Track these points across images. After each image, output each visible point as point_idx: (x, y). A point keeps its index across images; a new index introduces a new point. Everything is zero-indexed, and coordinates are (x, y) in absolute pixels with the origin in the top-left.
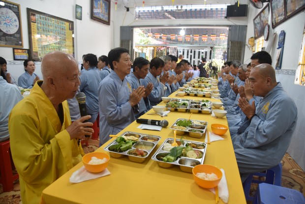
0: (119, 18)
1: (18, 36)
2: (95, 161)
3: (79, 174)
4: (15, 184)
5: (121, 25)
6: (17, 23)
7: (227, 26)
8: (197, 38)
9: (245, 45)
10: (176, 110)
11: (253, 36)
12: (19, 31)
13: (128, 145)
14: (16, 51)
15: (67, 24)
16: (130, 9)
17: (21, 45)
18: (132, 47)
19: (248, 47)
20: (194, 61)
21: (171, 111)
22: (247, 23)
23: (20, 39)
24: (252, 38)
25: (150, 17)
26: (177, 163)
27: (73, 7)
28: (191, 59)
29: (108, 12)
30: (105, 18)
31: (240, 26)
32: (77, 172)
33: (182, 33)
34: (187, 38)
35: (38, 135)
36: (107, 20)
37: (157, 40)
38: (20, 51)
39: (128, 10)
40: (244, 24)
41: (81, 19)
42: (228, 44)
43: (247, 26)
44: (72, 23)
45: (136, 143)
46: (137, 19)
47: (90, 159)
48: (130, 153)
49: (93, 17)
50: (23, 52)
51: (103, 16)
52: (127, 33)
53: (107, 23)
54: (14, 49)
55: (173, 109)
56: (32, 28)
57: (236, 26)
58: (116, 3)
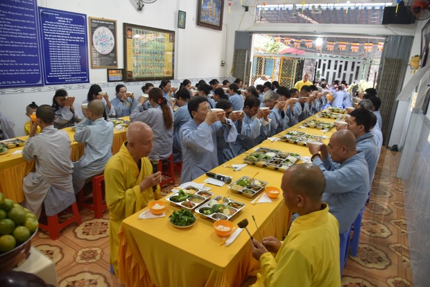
0: (234, 20)
1: (112, 55)
2: (157, 207)
3: (146, 213)
4: (104, 213)
5: (237, 30)
6: (113, 41)
7: (384, 36)
8: (343, 47)
9: (407, 66)
10: (254, 164)
11: (419, 54)
12: (114, 51)
13: (184, 198)
14: (110, 71)
15: (167, 35)
16: (249, 8)
17: (116, 65)
18: (249, 58)
19: (411, 68)
20: (345, 75)
21: (248, 164)
22: (415, 33)
23: (115, 58)
24: (417, 56)
25: (275, 19)
26: (210, 216)
27: (175, 13)
28: (340, 71)
29: (219, 13)
30: (216, 23)
31: (402, 37)
32: (144, 212)
33: (319, 42)
34: (328, 46)
35: (123, 184)
36: (218, 24)
37: (289, 45)
38: (114, 71)
39: (247, 9)
40: (409, 35)
41: (184, 27)
42: (381, 63)
43: (413, 37)
44: (172, 33)
45: (191, 197)
46: (259, 22)
47: (154, 205)
48: (183, 204)
49: (200, 23)
50: (117, 73)
51: (213, 20)
52: (243, 41)
53: (219, 28)
54: (108, 70)
55: (251, 163)
56: (128, 44)
57: (397, 36)
58: (230, 4)
